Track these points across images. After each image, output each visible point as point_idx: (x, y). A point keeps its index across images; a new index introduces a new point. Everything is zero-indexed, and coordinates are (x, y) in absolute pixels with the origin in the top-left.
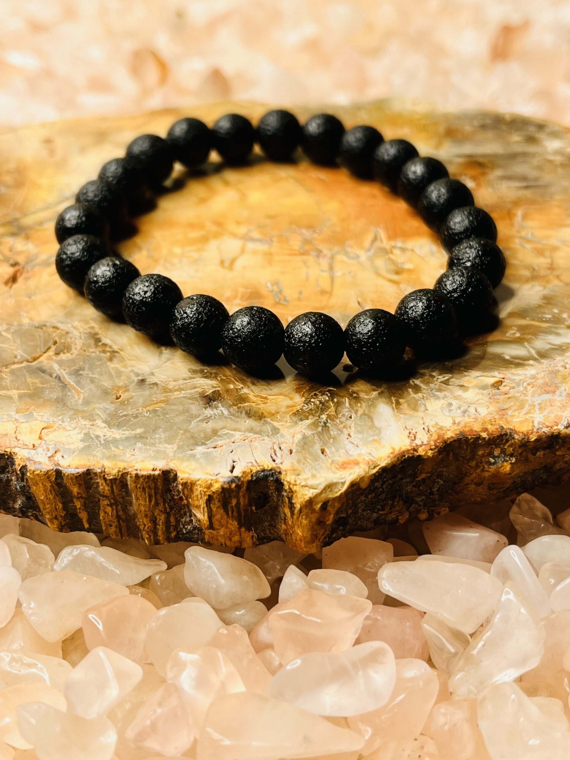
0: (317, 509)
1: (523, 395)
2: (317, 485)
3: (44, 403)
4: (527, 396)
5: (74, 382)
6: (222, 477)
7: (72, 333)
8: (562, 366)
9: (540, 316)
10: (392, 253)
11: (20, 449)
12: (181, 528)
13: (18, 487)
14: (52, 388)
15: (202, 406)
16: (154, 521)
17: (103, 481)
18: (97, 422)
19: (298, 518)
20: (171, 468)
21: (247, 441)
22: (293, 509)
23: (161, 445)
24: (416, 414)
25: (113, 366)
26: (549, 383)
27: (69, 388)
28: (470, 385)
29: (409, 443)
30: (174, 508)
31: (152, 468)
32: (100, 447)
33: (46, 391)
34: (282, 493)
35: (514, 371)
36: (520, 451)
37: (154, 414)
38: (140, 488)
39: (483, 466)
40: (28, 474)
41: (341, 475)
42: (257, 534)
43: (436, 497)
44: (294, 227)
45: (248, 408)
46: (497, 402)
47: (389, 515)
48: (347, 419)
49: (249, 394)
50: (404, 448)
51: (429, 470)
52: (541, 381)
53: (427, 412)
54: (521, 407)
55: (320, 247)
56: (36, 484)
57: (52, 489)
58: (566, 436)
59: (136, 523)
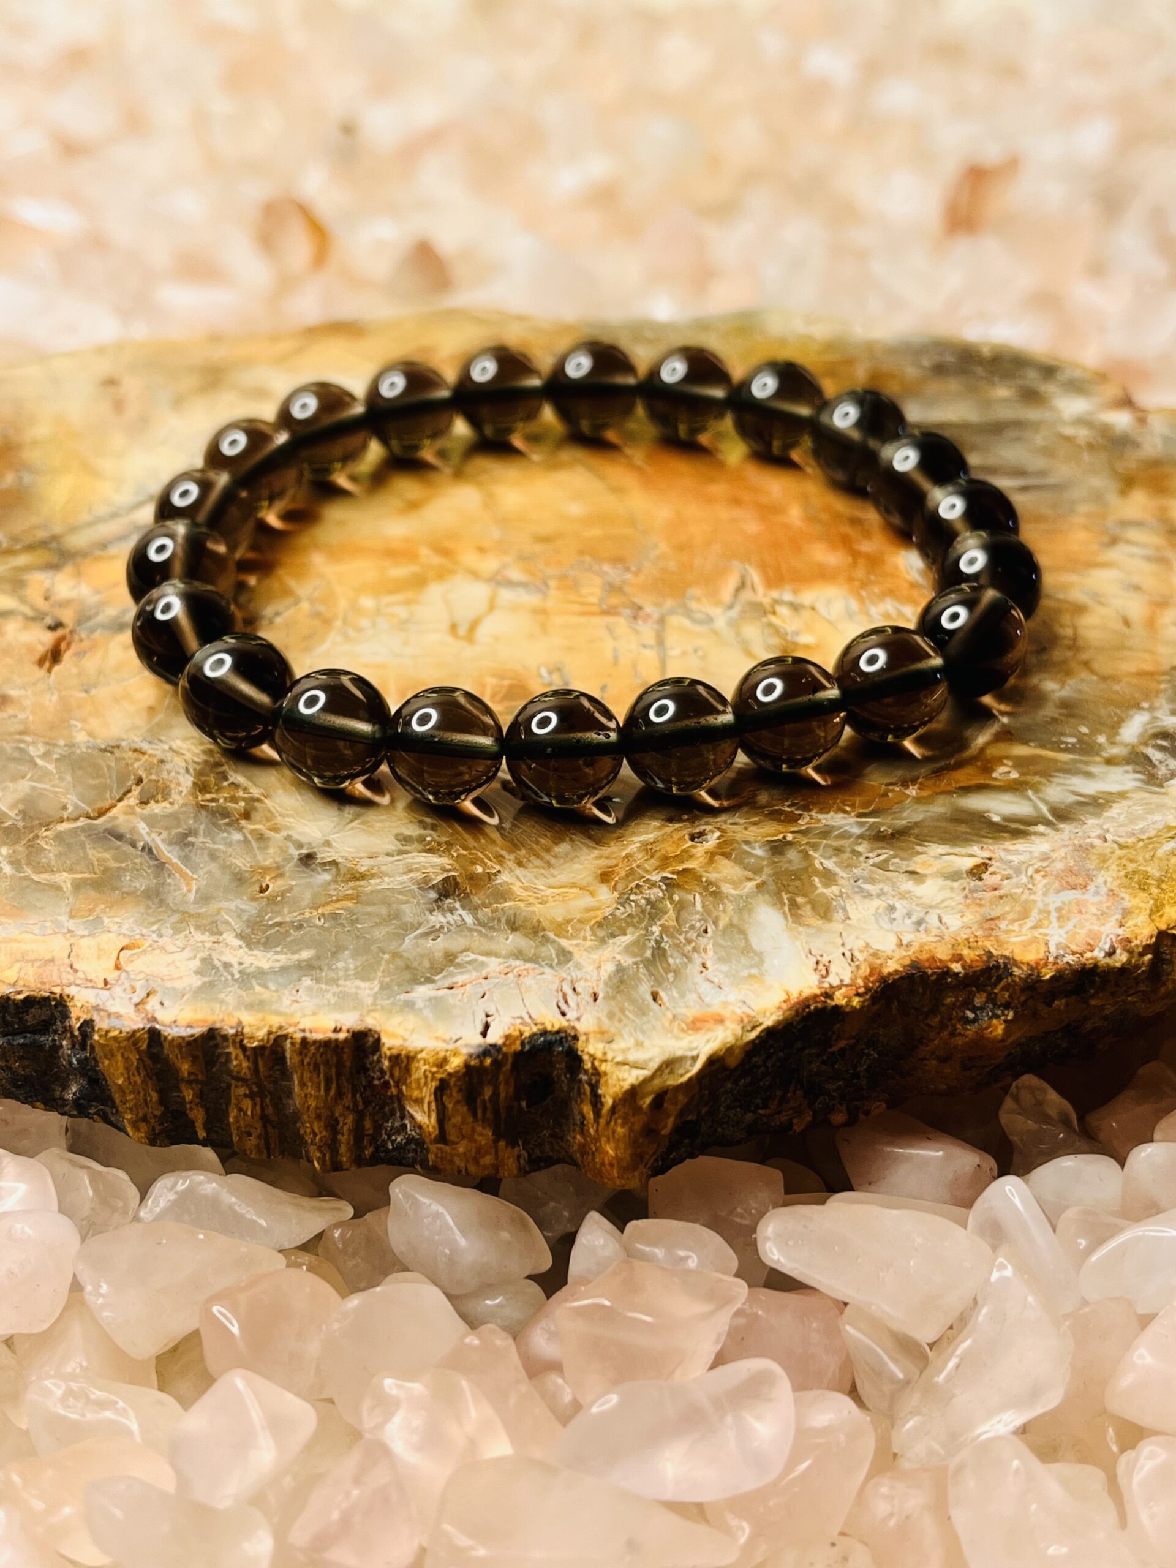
0: (644, 1106)
1: (1027, 892)
2: (645, 1061)
4: (1035, 893)
5: (179, 857)
6: (466, 1045)
7: (171, 762)
8: (1099, 837)
9: (1054, 739)
10: (774, 613)
11: (79, 988)
12: (384, 1140)
13: (74, 1061)
14: (137, 870)
15: (424, 907)
16: (333, 1126)
17: (239, 1051)
18: (225, 936)
19: (608, 1123)
20: (370, 1027)
21: (510, 975)
22: (599, 1106)
23: (348, 983)
24: (828, 926)
25: (252, 827)
26: (1076, 868)
27: (168, 869)
28: (927, 872)
29: (817, 983)
30: (372, 1102)
31: (333, 1027)
32: (233, 985)
33: (125, 876)
34: (578, 1075)
35: (1008, 844)
36: (1023, 998)
37: (333, 922)
38: (309, 1064)
39: (954, 1026)
40: (96, 1037)
41: (691, 1042)
42: (528, 1153)
43: (864, 1082)
44: (588, 559)
45: (512, 912)
46: (981, 905)
47: (776, 1116)
48: (698, 935)
49: (511, 884)
50: (807, 993)
51: (853, 1034)
52: (1059, 866)
53: (848, 921)
54: (1025, 915)
55: (638, 600)
56: (110, 1055)
57: (141, 1066)
58: (1108, 972)
59: (299, 1130)
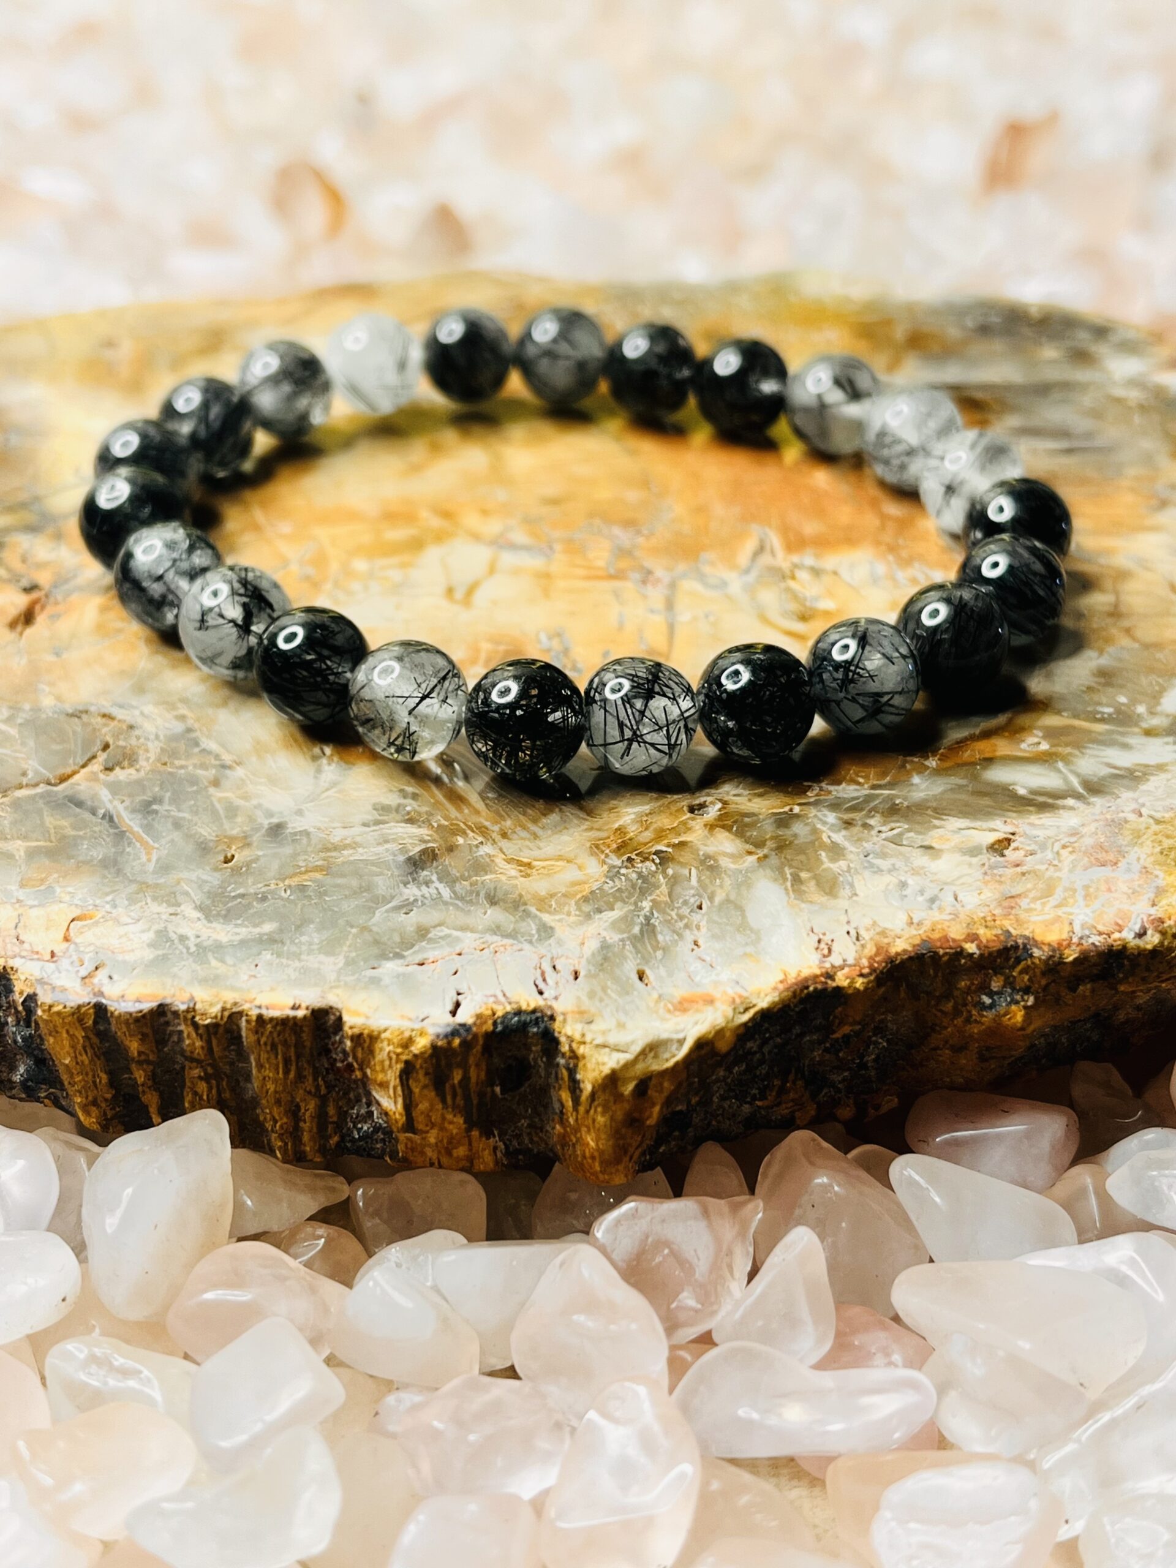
0: (626, 1093)
1: (1052, 869)
2: (627, 1044)
3: (78, 867)
4: (1060, 870)
5: (141, 826)
6: (434, 1025)
7: (141, 727)
8: (1134, 811)
9: (1089, 709)
10: (793, 578)
11: (23, 960)
12: (349, 1129)
13: (19, 1038)
14: (96, 838)
15: (398, 879)
16: (294, 1113)
17: (191, 1029)
18: (182, 907)
19: (588, 1112)
20: (331, 1004)
21: (486, 951)
22: (578, 1092)
23: (311, 958)
24: (833, 902)
25: (220, 795)
26: (1107, 844)
27: (128, 838)
28: (943, 847)
29: (817, 962)
30: (336, 1086)
31: (291, 1004)
32: (187, 959)
33: (82, 844)
34: (555, 1059)
35: (1034, 819)
36: (1044, 982)
37: (299, 894)
38: (265, 1044)
39: (969, 1012)
40: (39, 1012)
41: (677, 1024)
42: (505, 1144)
43: (873, 1073)
44: (597, 521)
45: (492, 886)
46: (1000, 882)
47: (775, 1109)
48: (692, 911)
49: (494, 856)
50: (806, 972)
51: (858, 1019)
52: (1088, 841)
53: (855, 898)
54: (1048, 892)
55: (648, 563)
56: (55, 1032)
57: (87, 1044)
58: (1139, 954)
59: (258, 1116)
